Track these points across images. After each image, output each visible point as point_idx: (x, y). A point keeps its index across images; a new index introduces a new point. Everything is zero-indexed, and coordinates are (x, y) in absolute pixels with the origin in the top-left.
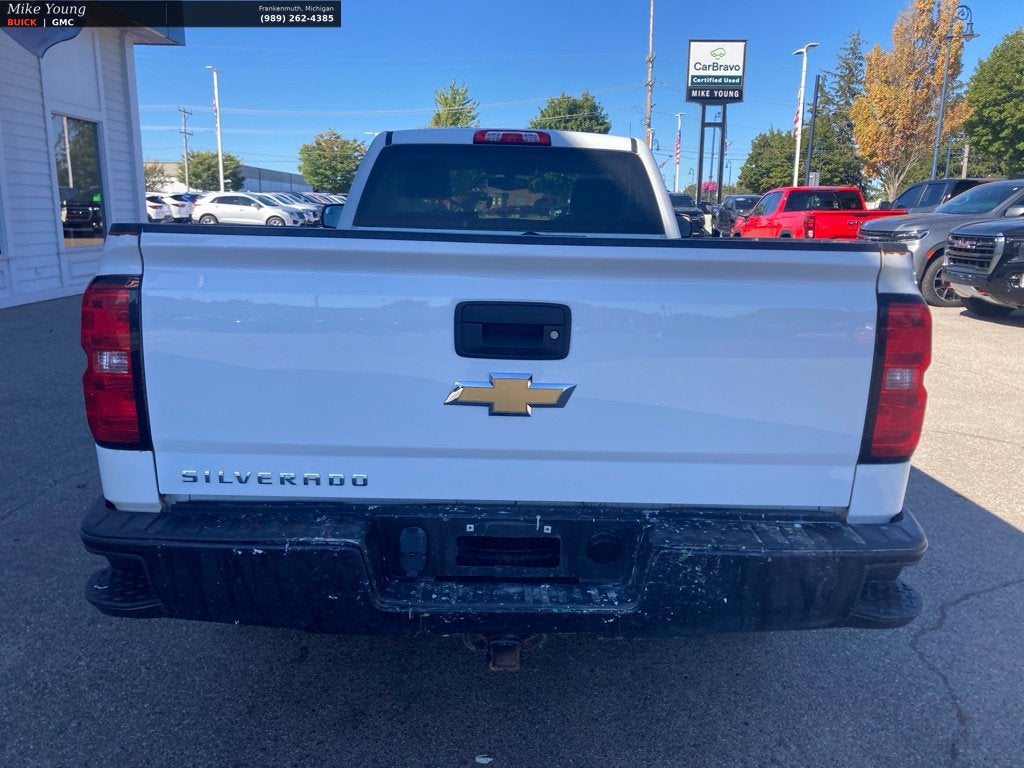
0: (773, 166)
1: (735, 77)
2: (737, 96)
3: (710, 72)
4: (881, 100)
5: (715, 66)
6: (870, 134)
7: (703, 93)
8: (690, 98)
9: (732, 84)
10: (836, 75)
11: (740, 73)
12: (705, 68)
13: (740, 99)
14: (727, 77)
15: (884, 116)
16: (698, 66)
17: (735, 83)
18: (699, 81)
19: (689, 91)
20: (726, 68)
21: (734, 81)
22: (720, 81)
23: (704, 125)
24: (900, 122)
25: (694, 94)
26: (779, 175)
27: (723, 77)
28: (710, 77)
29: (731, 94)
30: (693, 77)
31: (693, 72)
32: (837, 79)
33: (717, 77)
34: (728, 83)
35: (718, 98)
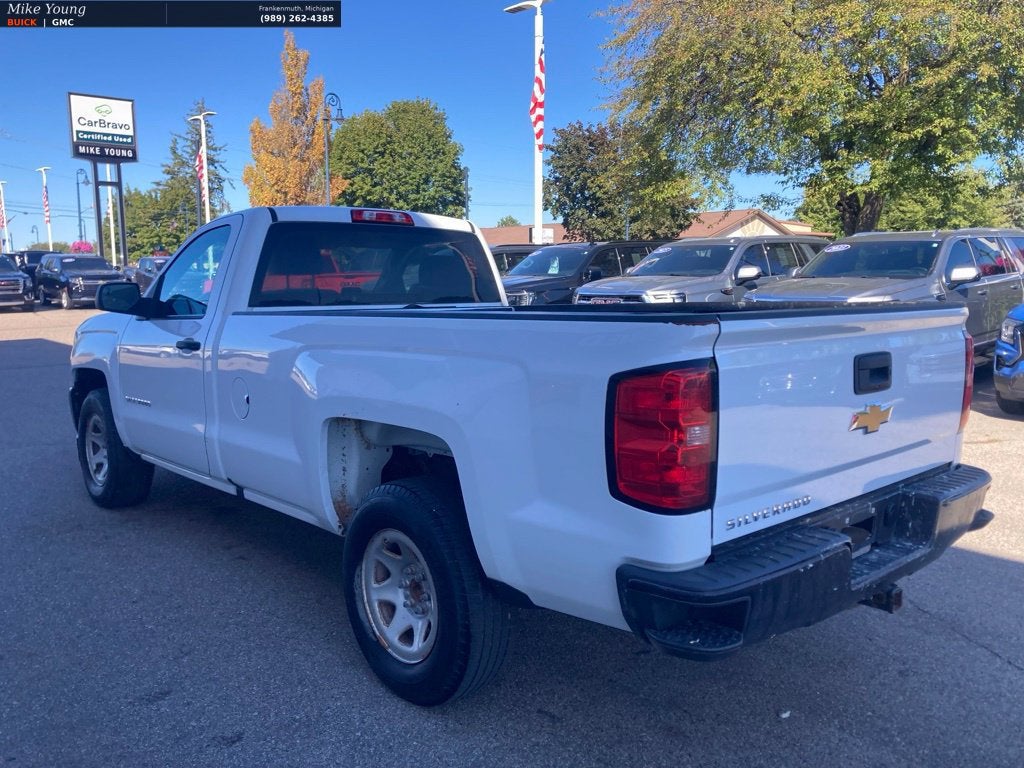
0: (138, 226)
1: (127, 137)
2: (131, 155)
3: (96, 129)
4: (271, 169)
5: (101, 122)
6: (266, 200)
7: (92, 150)
8: (78, 154)
9: (123, 142)
10: (187, 140)
11: (130, 132)
12: (90, 124)
13: (134, 159)
14: (117, 135)
15: (276, 183)
16: (82, 121)
17: (127, 143)
18: (85, 136)
19: (76, 147)
20: (115, 126)
21: (125, 140)
22: (110, 138)
23: (98, 184)
24: (292, 190)
25: (82, 150)
26: (147, 235)
27: (113, 135)
28: (98, 134)
29: (124, 153)
30: (78, 132)
31: (76, 127)
32: (189, 143)
33: (108, 135)
34: (119, 142)
35: (109, 155)
